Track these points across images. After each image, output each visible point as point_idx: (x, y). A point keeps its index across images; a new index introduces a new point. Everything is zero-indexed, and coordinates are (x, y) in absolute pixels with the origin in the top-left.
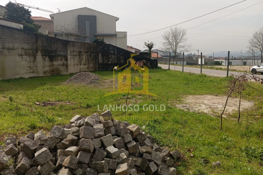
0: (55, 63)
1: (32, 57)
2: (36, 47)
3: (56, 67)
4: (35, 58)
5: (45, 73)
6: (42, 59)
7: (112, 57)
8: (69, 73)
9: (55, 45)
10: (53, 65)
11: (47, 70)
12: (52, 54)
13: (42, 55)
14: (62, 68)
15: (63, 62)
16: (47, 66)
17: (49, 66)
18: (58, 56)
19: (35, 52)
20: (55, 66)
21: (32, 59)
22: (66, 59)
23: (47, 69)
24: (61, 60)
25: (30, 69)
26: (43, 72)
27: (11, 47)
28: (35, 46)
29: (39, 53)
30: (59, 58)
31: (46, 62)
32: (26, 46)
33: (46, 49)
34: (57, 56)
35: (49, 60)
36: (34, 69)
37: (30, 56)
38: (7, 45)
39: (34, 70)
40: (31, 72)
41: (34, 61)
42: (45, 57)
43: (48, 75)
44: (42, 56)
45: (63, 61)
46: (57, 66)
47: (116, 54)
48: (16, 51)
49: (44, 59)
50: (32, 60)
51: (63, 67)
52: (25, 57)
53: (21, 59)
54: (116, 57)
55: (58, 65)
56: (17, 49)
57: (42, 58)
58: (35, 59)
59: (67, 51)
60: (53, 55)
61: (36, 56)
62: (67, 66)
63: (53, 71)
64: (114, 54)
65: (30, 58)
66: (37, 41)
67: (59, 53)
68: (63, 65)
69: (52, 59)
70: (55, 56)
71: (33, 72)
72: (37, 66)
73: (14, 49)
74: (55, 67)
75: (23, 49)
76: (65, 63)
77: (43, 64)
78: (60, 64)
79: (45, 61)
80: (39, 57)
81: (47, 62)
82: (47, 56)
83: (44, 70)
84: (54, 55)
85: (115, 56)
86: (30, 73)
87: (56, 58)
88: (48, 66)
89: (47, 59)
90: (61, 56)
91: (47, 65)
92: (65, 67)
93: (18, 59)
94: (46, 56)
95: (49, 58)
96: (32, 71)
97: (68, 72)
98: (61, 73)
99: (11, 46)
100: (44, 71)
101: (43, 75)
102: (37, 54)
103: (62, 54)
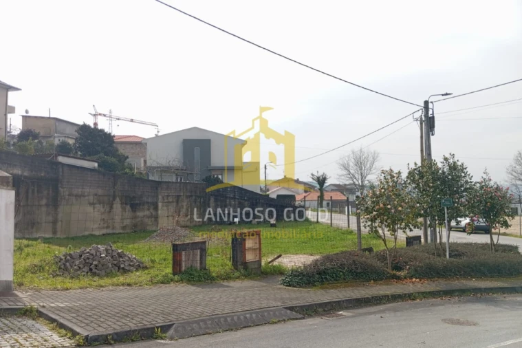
0: (140, 214)
1: (107, 206)
2: (114, 192)
3: (140, 219)
4: (111, 208)
5: (124, 228)
6: (120, 209)
7: (230, 202)
10: (135, 217)
11: (127, 225)
12: (135, 201)
13: (121, 202)
14: (149, 222)
15: (151, 213)
17: (131, 218)
18: (144, 204)
19: (111, 199)
21: (108, 209)
22: (156, 208)
23: (127, 222)
24: (148, 210)
25: (104, 223)
26: (121, 227)
27: (80, 193)
28: (112, 191)
29: (118, 199)
30: (146, 207)
32: (100, 192)
33: (127, 194)
34: (142, 204)
35: (131, 210)
36: (109, 223)
37: (105, 205)
38: (75, 191)
39: (109, 225)
41: (110, 212)
43: (129, 231)
44: (122, 204)
46: (142, 219)
47: (238, 199)
48: (86, 198)
49: (124, 209)
50: (106, 211)
51: (150, 219)
52: (97, 206)
53: (92, 208)
54: (237, 203)
55: (143, 217)
56: (88, 195)
57: (122, 207)
58: (111, 210)
59: (157, 196)
61: (113, 204)
62: (156, 218)
63: (135, 226)
64: (234, 198)
65: (104, 208)
66: (115, 185)
67: (145, 199)
68: (151, 216)
69: (134, 207)
70: (140, 204)
71: (107, 227)
72: (113, 219)
73: (84, 196)
74: (138, 220)
75: (96, 195)
76: (154, 213)
77: (122, 215)
78: (146, 215)
79: (125, 211)
80: (117, 206)
81: (128, 213)
82: (128, 205)
83: (122, 223)
84: (138, 202)
85: (235, 201)
86: (104, 228)
87: (141, 207)
88: (128, 219)
89: (128, 207)
90: (148, 203)
91: (128, 217)
92: (153, 219)
93: (90, 209)
94: (126, 204)
95: (130, 206)
96: (106, 225)
97: (157, 226)
98: (148, 228)
99: (80, 191)
100: (123, 226)
101: (121, 231)
102: (114, 202)
103: (150, 200)
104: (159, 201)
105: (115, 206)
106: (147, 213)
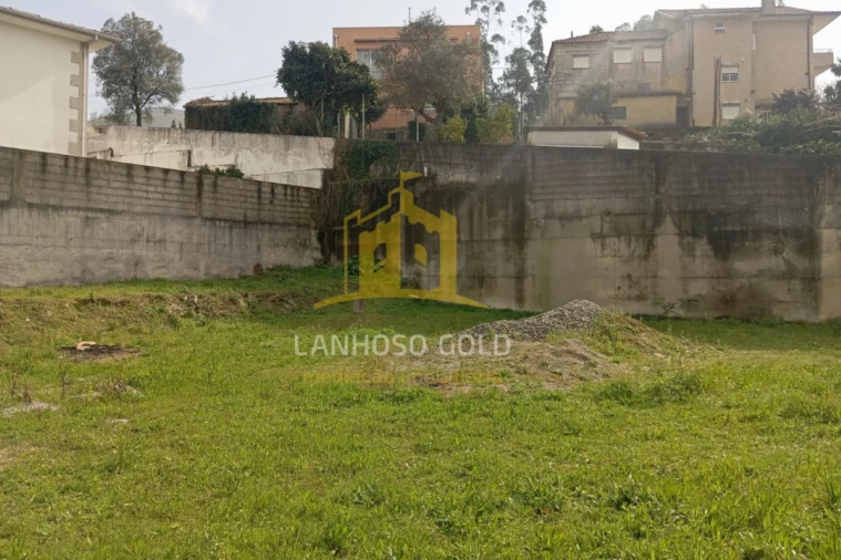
0: (742, 265)
1: (637, 240)
2: (657, 203)
3: (744, 281)
4: (650, 246)
5: (689, 303)
6: (677, 250)
8: (822, 317)
9: (747, 184)
10: (729, 275)
11: (700, 295)
12: (726, 225)
13: (677, 231)
14: (779, 291)
15: (788, 263)
16: (700, 277)
17: (712, 277)
18: (758, 234)
19: (649, 223)
20: (743, 277)
21: (640, 250)
23: (699, 288)
24: (777, 252)
25: (631, 286)
26: (681, 300)
27: (570, 210)
28: (652, 200)
29: (668, 225)
30: (767, 243)
31: (698, 262)
32: (618, 204)
33: (698, 207)
34: (750, 234)
35: (711, 253)
36: (646, 288)
37: (633, 238)
38: (558, 208)
39: (644, 291)
40: (633, 296)
41: (646, 257)
42: (690, 239)
43: (706, 315)
44: (681, 235)
45: (785, 254)
46: (754, 280)
48: (584, 222)
49: (689, 250)
50: (637, 254)
51: (784, 283)
52: (612, 242)
53: (599, 248)
55: (756, 276)
56: (587, 216)
57: (681, 245)
58: (648, 251)
59: (813, 207)
60: (730, 228)
61: (654, 236)
62: (812, 281)
63: (727, 301)
65: (629, 246)
66: (659, 181)
67: (763, 219)
68: (789, 274)
69: (724, 246)
70: (744, 234)
71: (641, 298)
72: (655, 277)
73: (580, 218)
74: (737, 283)
75: (609, 214)
76: (801, 264)
77: (684, 268)
78: (769, 270)
79: (693, 256)
80: (668, 241)
81: (703, 258)
82: (702, 237)
83: (685, 291)
84: (737, 228)
86: (629, 298)
87: (747, 244)
88: (704, 278)
89: (702, 246)
90: (775, 231)
91: (700, 274)
92: (797, 284)
93: (591, 247)
94: (695, 235)
95: (710, 241)
96: (635, 292)
97: (816, 309)
98: (776, 311)
99: (570, 206)
100: (685, 296)
101: (681, 313)
102: (657, 231)
103: (781, 222)
104: (823, 223)
105: (659, 241)
106: (777, 263)
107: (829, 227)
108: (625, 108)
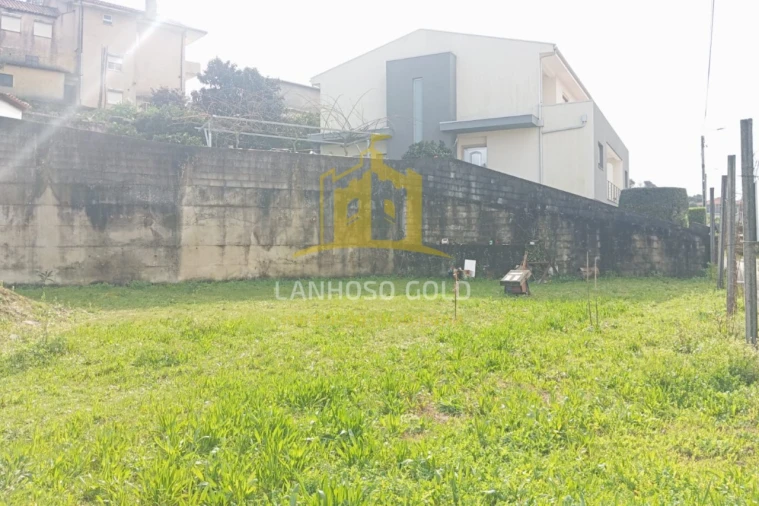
0: (117, 235)
1: (15, 209)
2: (38, 174)
3: (118, 249)
4: (29, 216)
5: (66, 271)
6: (56, 220)
7: (455, 212)
8: (181, 278)
9: (123, 163)
10: (105, 243)
11: (77, 263)
12: (104, 199)
13: (57, 202)
14: (147, 257)
15: (155, 234)
16: (77, 246)
17: (89, 246)
18: (131, 207)
19: (29, 193)
20: (117, 246)
21: (18, 220)
22: (173, 220)
23: (77, 256)
24: (146, 224)
25: (7, 256)
26: (59, 268)
28: (32, 170)
29: (49, 195)
30: (138, 216)
31: (76, 232)
33: (78, 181)
34: (125, 209)
35: (88, 223)
36: (23, 257)
37: (11, 208)
39: (22, 260)
40: (10, 266)
41: (25, 227)
42: (70, 211)
43: (82, 281)
44: (61, 206)
45: (153, 226)
46: (126, 248)
47: (478, 203)
49: (67, 221)
50: (14, 224)
51: (151, 251)
54: (474, 214)
55: (128, 244)
57: (60, 216)
58: (27, 220)
59: (177, 187)
60: (107, 201)
61: (34, 206)
62: (174, 249)
63: (102, 267)
64: (466, 202)
65: (7, 216)
66: (41, 153)
67: (136, 195)
68: (156, 243)
69: (101, 217)
70: (119, 207)
71: (17, 267)
72: (33, 246)
74: (111, 251)
76: (166, 235)
77: (63, 237)
78: (140, 239)
79: (72, 227)
80: (47, 212)
81: (81, 230)
82: (81, 209)
83: (63, 259)
84: (114, 202)
85: (469, 211)
86: (5, 268)
87: (121, 216)
88: (81, 247)
89: (81, 218)
90: (145, 206)
91: (79, 243)
92: (162, 251)
94: (74, 207)
95: (88, 214)
96: (12, 261)
97: (176, 272)
98: (144, 275)
100: (63, 265)
101: (58, 280)
102: (37, 202)
103: (150, 199)
104: (184, 201)
105: (39, 211)
106: (145, 233)
107: (189, 205)
108: (11, 76)
